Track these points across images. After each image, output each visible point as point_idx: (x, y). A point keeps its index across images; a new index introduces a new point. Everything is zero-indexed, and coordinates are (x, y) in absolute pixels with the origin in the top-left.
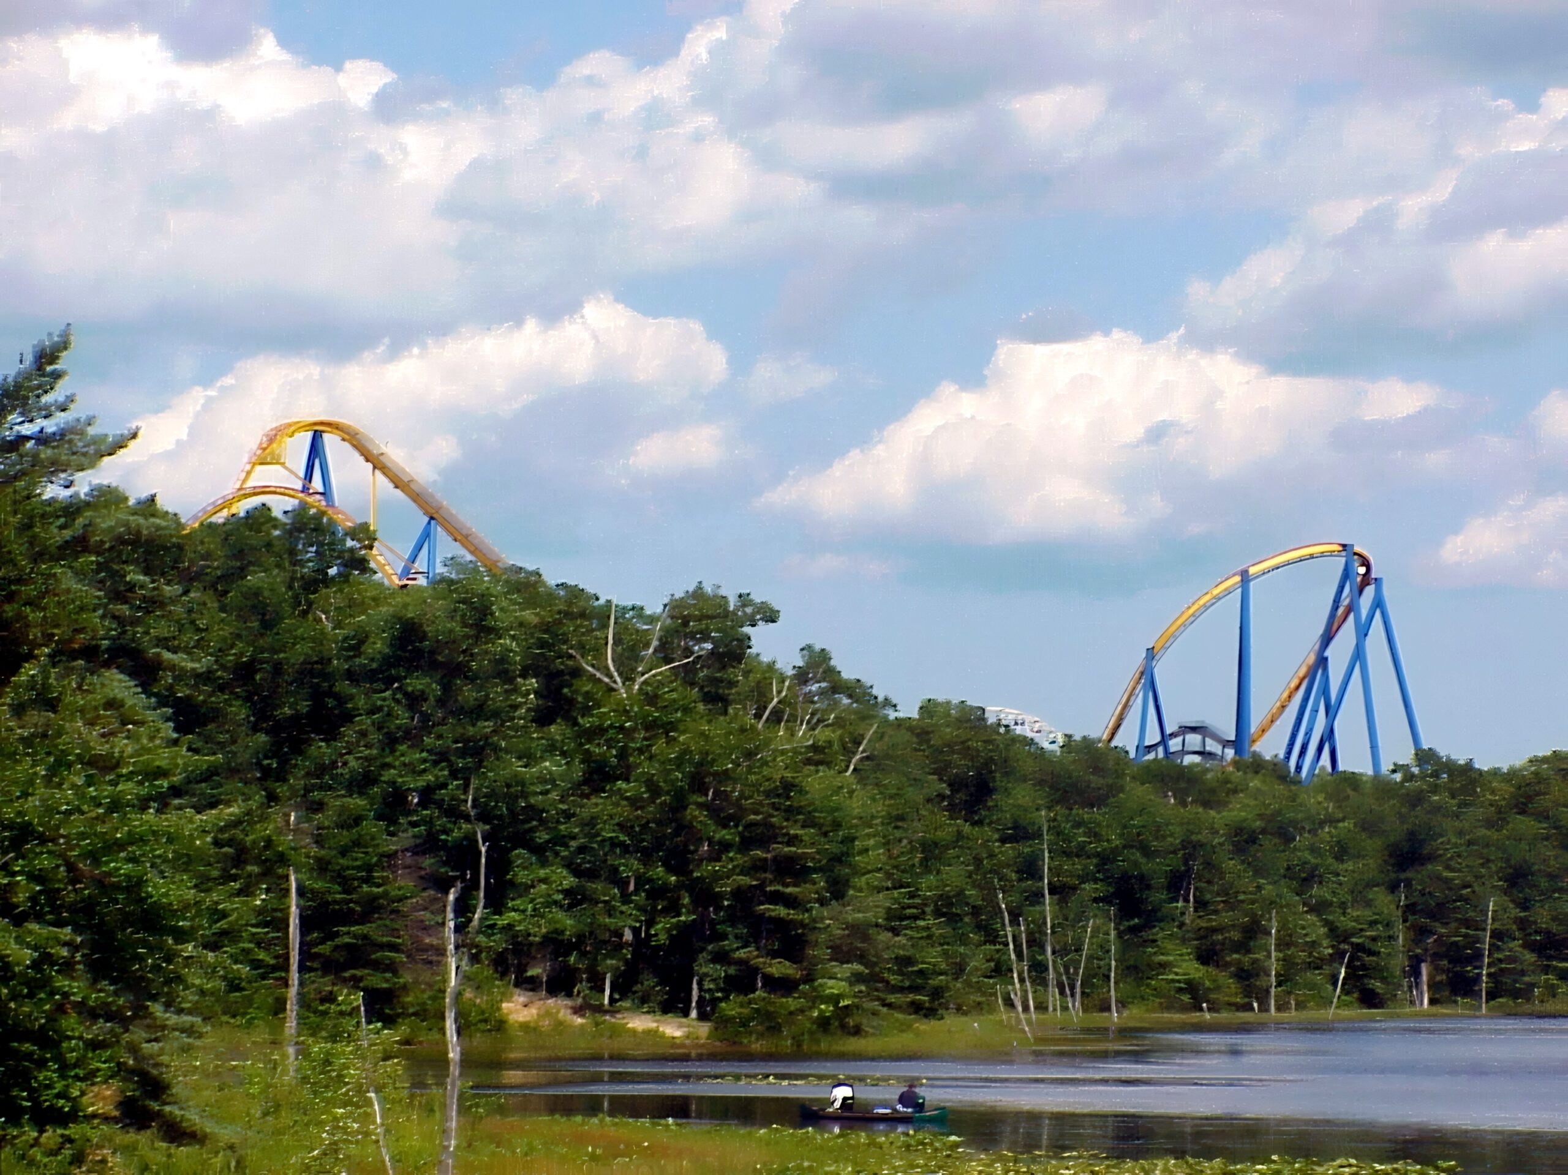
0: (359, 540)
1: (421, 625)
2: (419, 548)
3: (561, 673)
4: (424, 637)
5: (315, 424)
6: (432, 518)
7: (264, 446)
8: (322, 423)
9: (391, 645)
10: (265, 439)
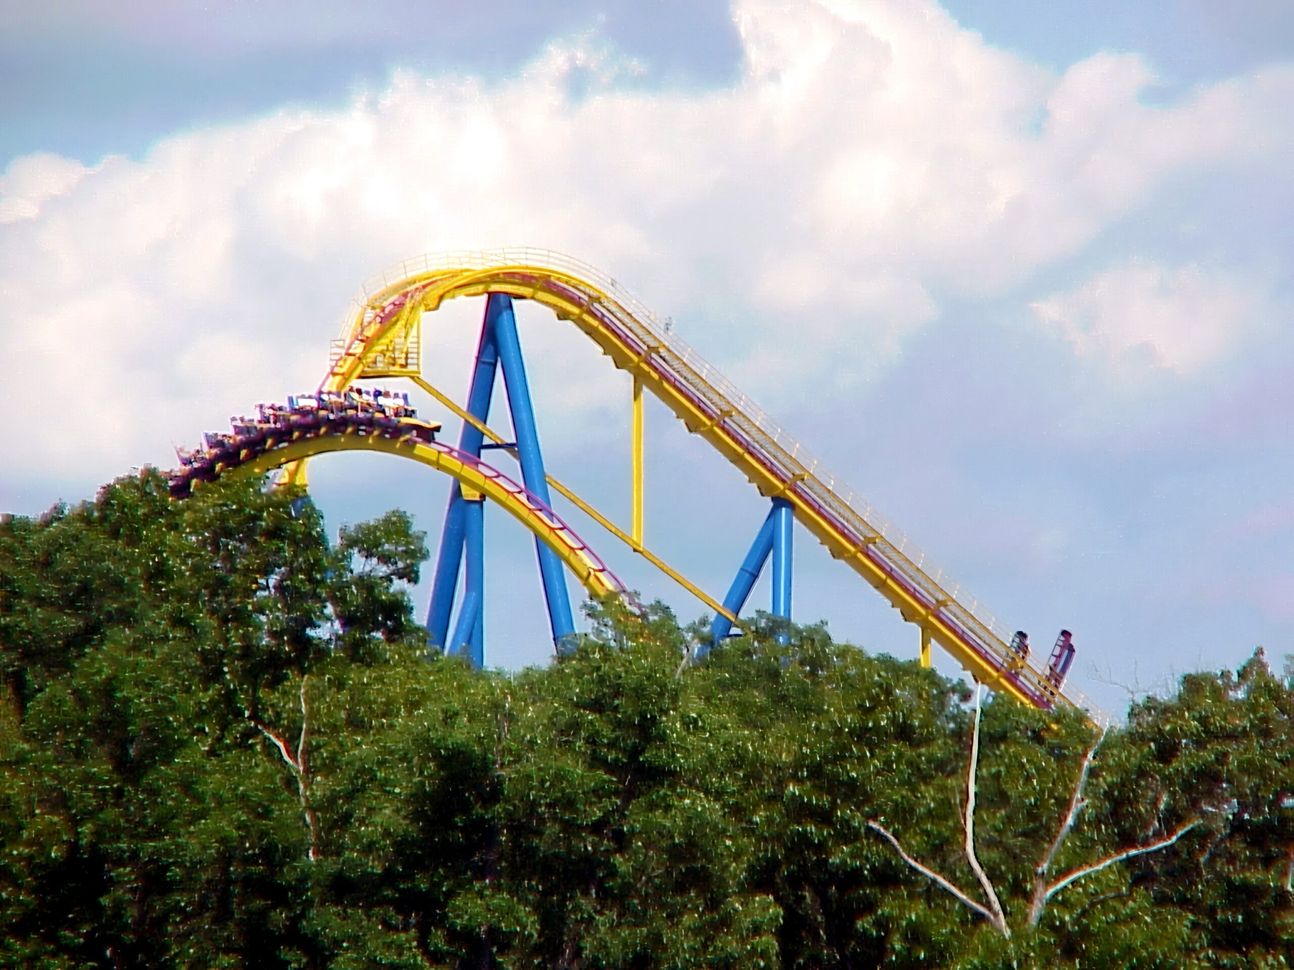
0: (385, 559)
1: (486, 765)
2: (749, 576)
3: (853, 878)
4: (494, 794)
5: (494, 278)
6: (780, 502)
7: (369, 332)
8: (510, 277)
9: (416, 816)
10: (370, 315)
